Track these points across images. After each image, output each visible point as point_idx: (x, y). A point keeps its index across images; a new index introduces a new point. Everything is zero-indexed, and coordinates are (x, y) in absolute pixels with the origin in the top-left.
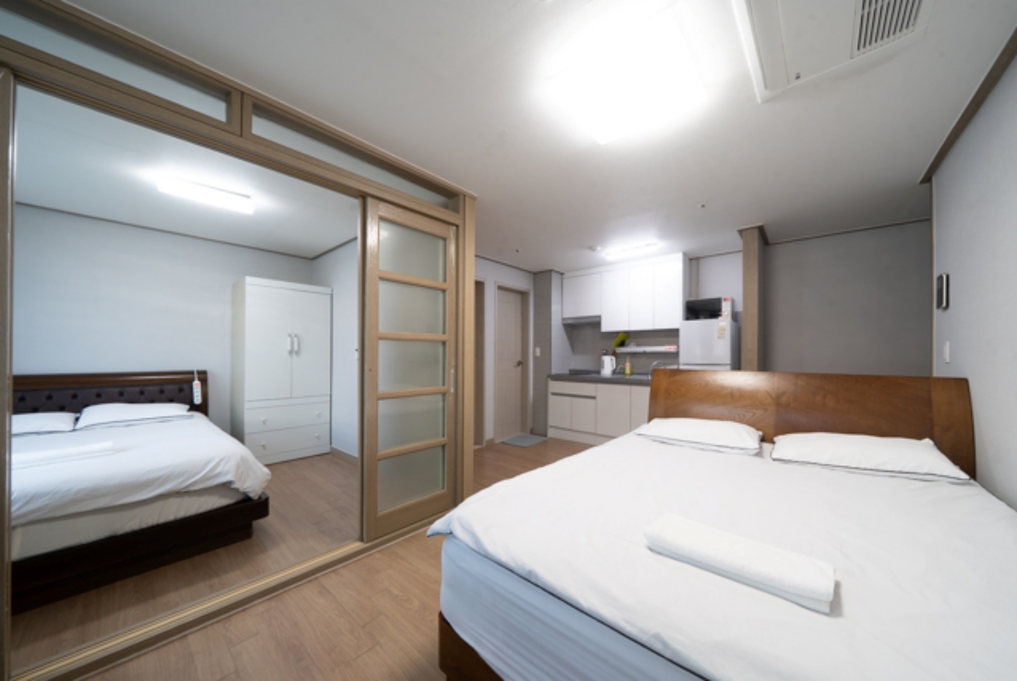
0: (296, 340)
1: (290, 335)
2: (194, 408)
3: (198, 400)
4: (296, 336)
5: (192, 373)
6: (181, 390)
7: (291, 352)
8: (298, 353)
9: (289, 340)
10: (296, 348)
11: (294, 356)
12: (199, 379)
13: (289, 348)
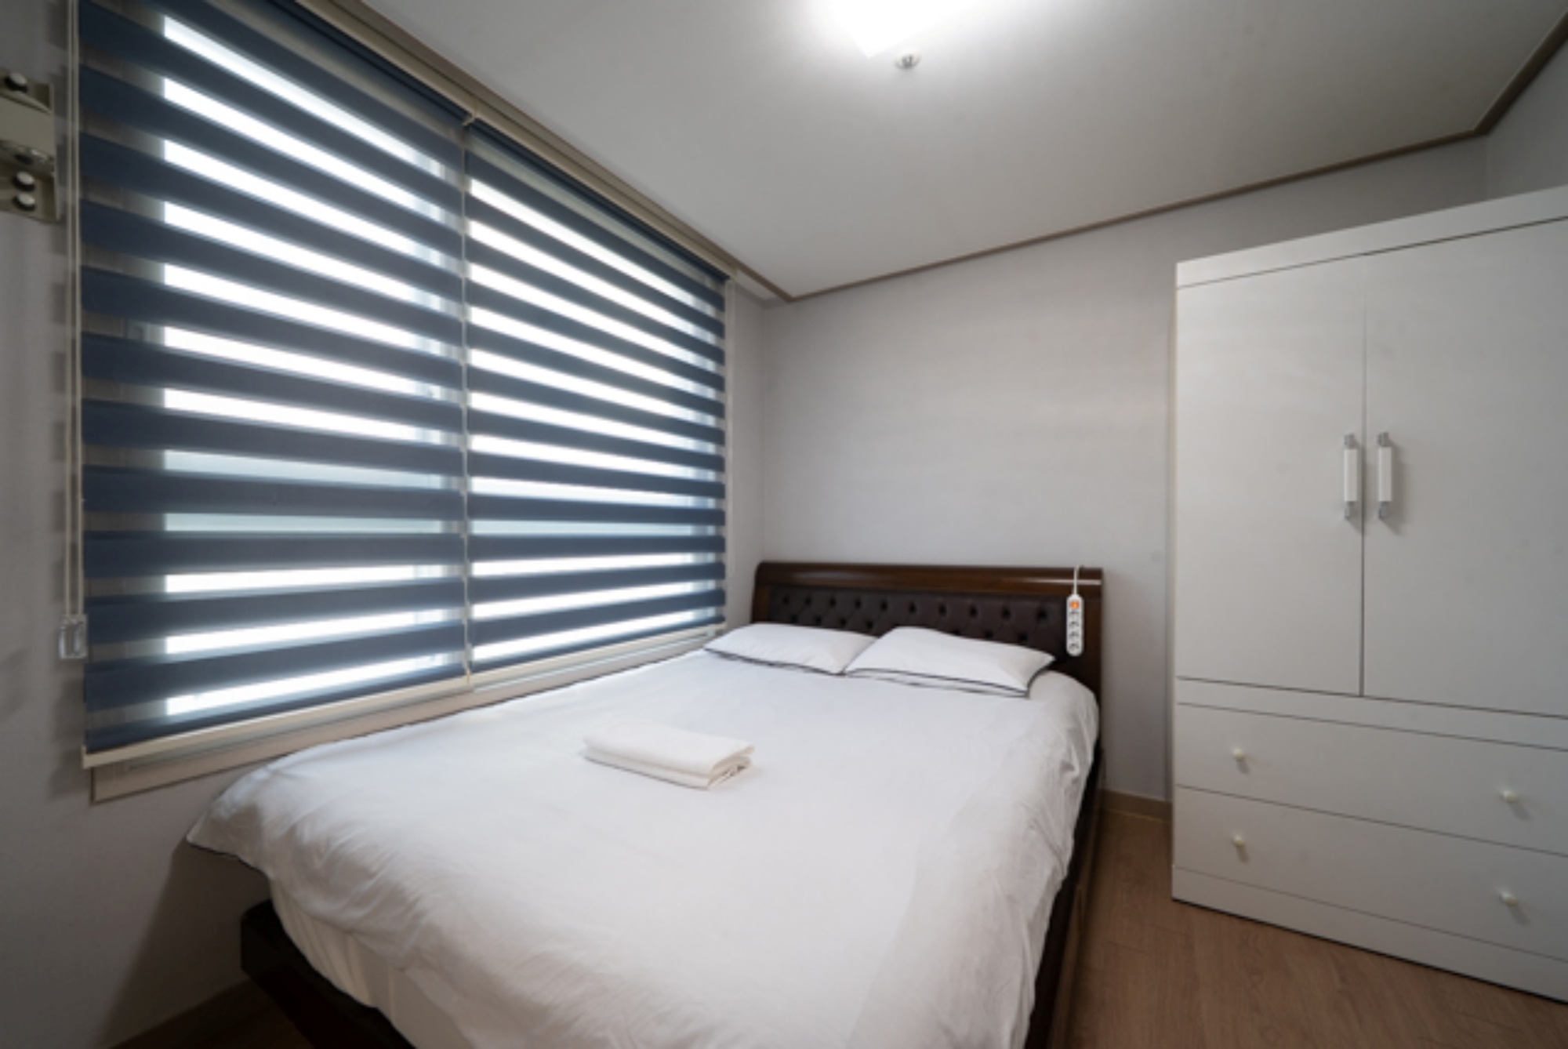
0: (1381, 460)
1: (1351, 442)
2: (1063, 664)
3: (1075, 645)
4: (1384, 440)
5: (1068, 573)
6: (1042, 615)
7: (1358, 512)
8: (1393, 513)
9: (1349, 457)
10: (1383, 492)
11: (1377, 528)
12: (1082, 591)
13: (1349, 492)
